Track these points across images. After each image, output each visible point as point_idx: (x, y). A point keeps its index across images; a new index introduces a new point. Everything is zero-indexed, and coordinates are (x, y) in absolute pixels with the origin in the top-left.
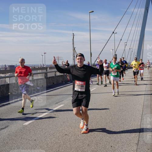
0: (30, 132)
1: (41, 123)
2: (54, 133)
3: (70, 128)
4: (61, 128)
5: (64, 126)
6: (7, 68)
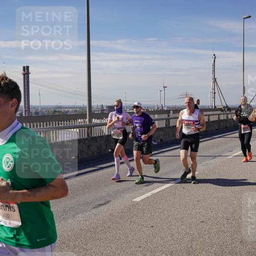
0: (144, 213)
1: (162, 199)
2: (183, 218)
3: (210, 211)
4: (194, 211)
5: (198, 208)
6: (105, 110)
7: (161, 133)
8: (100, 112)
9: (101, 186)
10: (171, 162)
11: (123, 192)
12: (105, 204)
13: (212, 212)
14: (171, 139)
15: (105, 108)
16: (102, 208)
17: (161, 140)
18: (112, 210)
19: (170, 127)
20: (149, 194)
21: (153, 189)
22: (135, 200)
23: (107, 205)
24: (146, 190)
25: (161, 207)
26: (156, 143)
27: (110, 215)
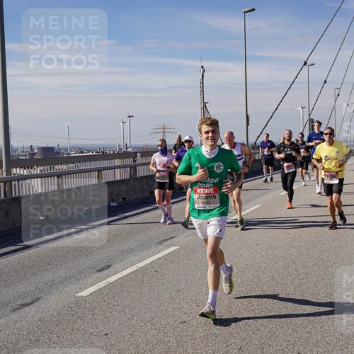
1: (122, 291)
2: (154, 318)
3: (194, 305)
4: (171, 306)
5: (178, 301)
6: (36, 153)
7: (123, 187)
8: (27, 157)
9: (25, 275)
10: (138, 232)
11: (61, 283)
12: (32, 303)
13: (198, 306)
14: (139, 197)
15: (36, 151)
16: (27, 309)
17: (124, 199)
18: (43, 312)
19: (137, 179)
20: (102, 284)
21: (109, 276)
22: (80, 294)
23: (35, 305)
24: (98, 278)
25: (120, 303)
26: (116, 204)
27: (40, 320)
